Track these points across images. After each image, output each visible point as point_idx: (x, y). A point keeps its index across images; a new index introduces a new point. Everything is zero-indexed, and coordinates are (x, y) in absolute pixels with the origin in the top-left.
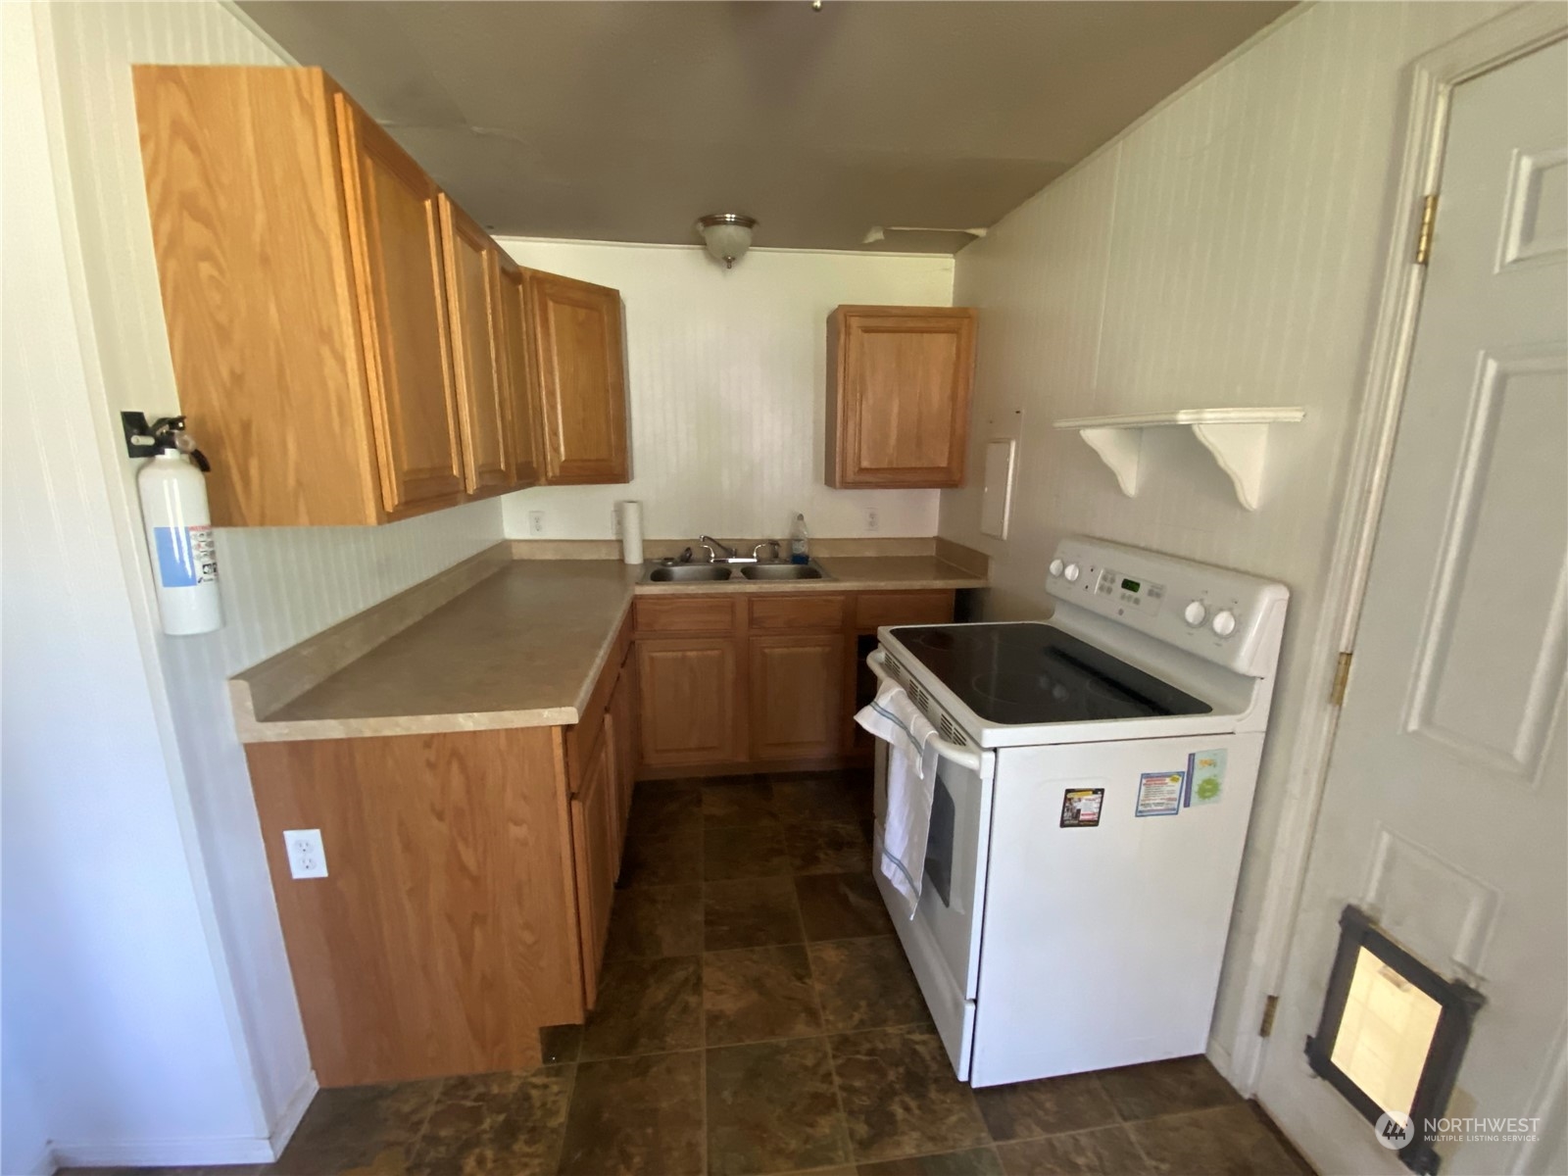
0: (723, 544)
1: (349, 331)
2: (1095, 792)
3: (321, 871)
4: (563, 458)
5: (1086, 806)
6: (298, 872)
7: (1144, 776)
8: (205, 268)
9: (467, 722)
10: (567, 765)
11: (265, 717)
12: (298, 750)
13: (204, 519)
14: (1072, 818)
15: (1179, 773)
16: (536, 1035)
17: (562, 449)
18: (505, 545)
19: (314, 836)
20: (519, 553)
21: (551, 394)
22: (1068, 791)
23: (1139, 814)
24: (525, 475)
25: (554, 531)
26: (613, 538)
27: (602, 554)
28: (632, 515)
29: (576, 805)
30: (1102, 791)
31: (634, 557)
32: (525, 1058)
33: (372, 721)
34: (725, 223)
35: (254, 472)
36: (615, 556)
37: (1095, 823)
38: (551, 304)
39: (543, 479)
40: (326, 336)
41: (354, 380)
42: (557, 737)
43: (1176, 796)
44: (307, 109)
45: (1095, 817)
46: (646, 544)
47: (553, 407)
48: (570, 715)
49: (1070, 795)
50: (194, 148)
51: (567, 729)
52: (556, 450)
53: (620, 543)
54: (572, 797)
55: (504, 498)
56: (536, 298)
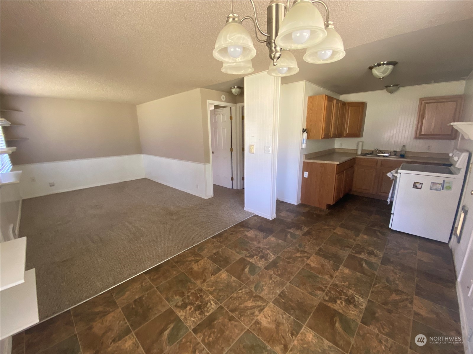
0: (382, 151)
1: (322, 120)
2: (421, 183)
3: (307, 177)
4: (347, 133)
5: (419, 186)
6: (305, 177)
7: (432, 182)
8: (311, 115)
9: (326, 162)
10: (336, 170)
11: (305, 159)
12: (308, 163)
13: (306, 138)
14: (415, 186)
15: (441, 183)
16: (326, 204)
17: (347, 131)
18: (335, 149)
19: (307, 173)
20: (337, 151)
21: (347, 122)
22: (415, 182)
23: (430, 189)
24: (339, 135)
25: (344, 147)
26: (356, 149)
27: (353, 152)
28: (361, 144)
29: (337, 175)
30: (422, 183)
31: (359, 152)
32: (324, 207)
33: (316, 161)
34: (391, 86)
35: (310, 134)
36: (356, 152)
37: (420, 189)
38: (350, 107)
39: (343, 136)
40: (320, 120)
41: (322, 125)
42: (336, 165)
43: (440, 187)
44: (323, 98)
45: (420, 188)
46: (362, 150)
47: (347, 124)
48: (338, 163)
49: (415, 183)
50: (312, 104)
51: (337, 165)
52: (346, 131)
53: (357, 150)
54: (336, 174)
55: (336, 139)
56: (348, 107)
